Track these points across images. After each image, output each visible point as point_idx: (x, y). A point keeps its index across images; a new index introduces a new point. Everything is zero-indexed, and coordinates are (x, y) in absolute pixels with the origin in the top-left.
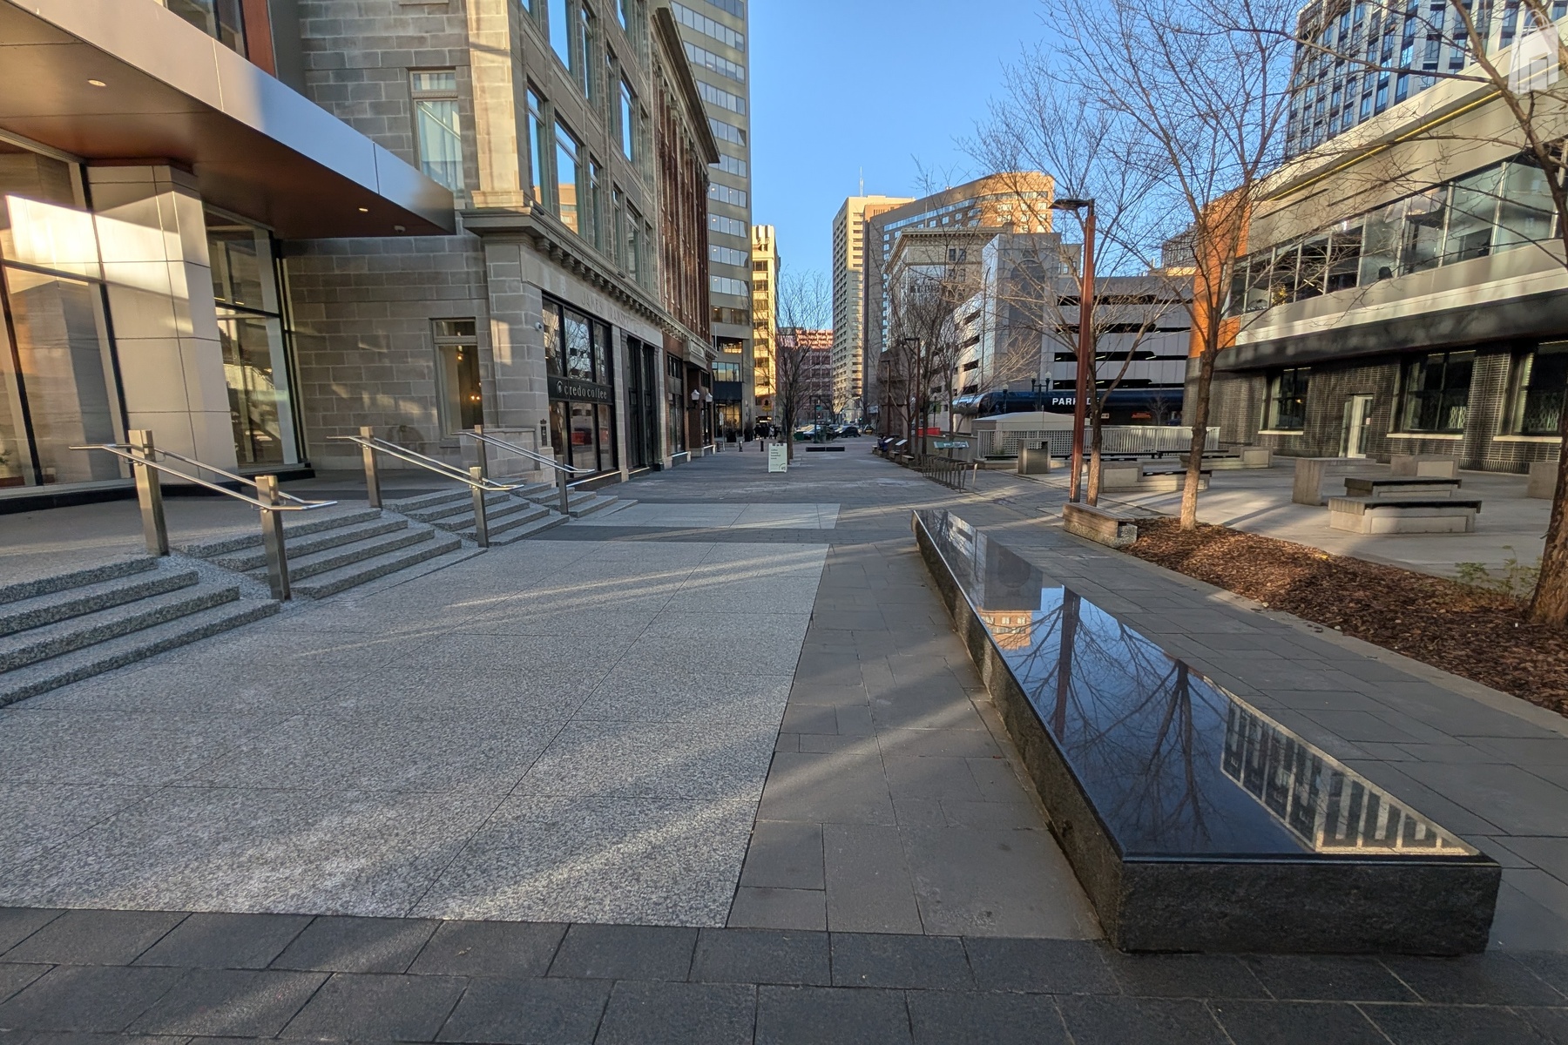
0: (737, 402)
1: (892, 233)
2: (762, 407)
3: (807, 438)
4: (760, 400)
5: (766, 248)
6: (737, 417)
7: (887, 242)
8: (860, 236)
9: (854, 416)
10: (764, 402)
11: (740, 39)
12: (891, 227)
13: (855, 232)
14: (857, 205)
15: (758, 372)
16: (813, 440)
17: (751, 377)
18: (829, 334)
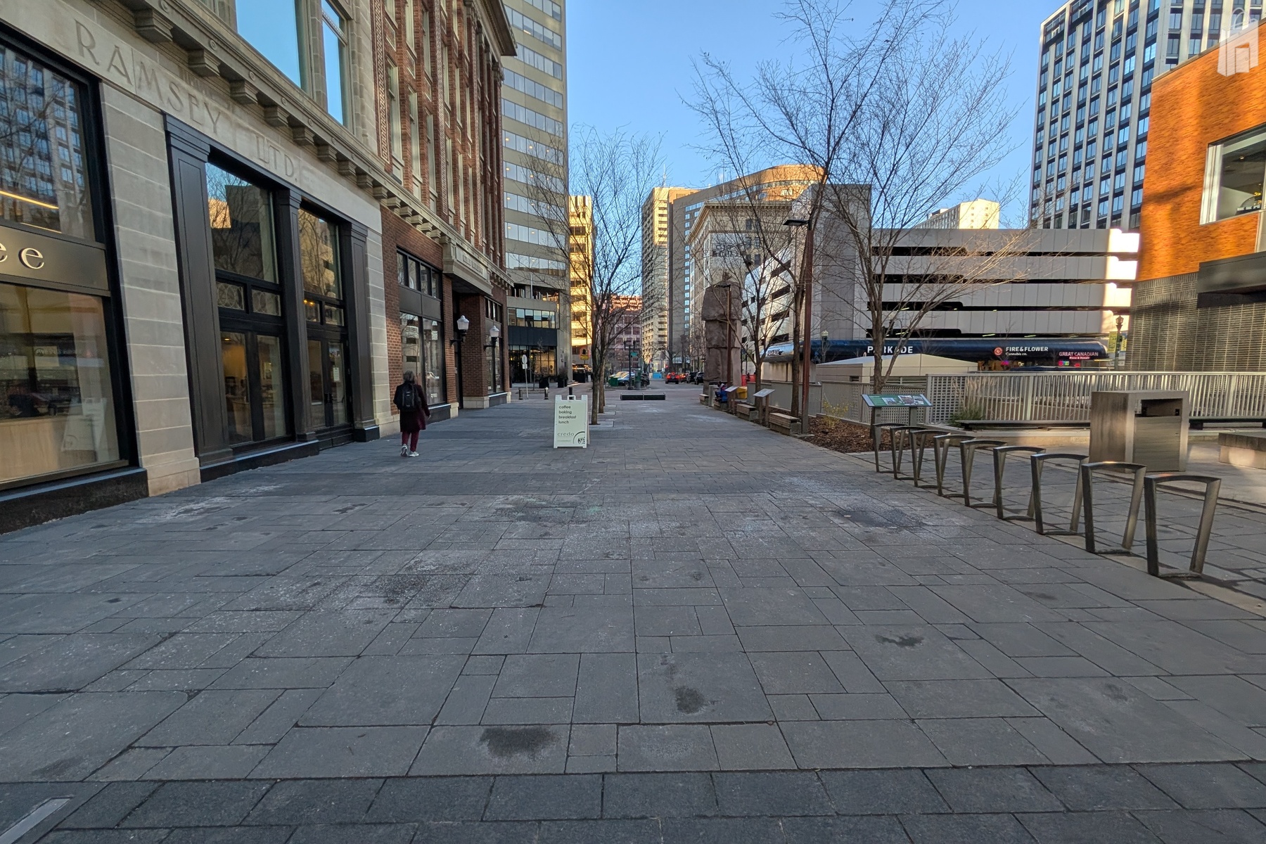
0: (551, 348)
1: (692, 213)
2: (580, 356)
3: (621, 384)
4: (576, 350)
5: (584, 216)
6: (552, 363)
7: (688, 220)
8: (665, 219)
9: (660, 366)
10: (581, 351)
11: (557, 9)
12: (691, 208)
13: (660, 215)
14: (662, 195)
15: (575, 325)
16: (627, 386)
17: (568, 327)
18: (639, 299)
